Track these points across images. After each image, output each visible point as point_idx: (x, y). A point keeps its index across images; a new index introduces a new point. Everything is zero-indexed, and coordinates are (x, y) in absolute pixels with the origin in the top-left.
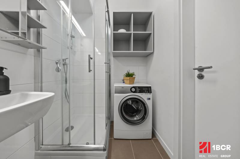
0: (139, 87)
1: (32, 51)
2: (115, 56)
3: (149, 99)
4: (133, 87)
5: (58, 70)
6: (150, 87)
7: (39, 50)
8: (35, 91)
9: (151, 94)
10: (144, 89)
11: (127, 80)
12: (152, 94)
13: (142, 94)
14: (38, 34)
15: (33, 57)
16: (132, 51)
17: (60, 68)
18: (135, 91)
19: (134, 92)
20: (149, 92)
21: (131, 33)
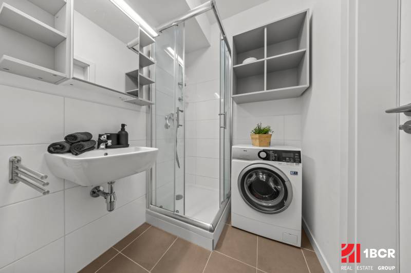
0: (275, 151)
1: (144, 108)
2: (239, 102)
3: (296, 173)
4: (264, 151)
5: (167, 126)
6: (299, 152)
7: (149, 106)
8: (146, 146)
9: (301, 165)
10: (284, 155)
11: (256, 139)
12: (303, 165)
13: (281, 164)
14: (149, 90)
15: (145, 114)
16: (265, 91)
17: (169, 124)
18: (266, 157)
19: (264, 159)
20: (295, 161)
21: (264, 61)
